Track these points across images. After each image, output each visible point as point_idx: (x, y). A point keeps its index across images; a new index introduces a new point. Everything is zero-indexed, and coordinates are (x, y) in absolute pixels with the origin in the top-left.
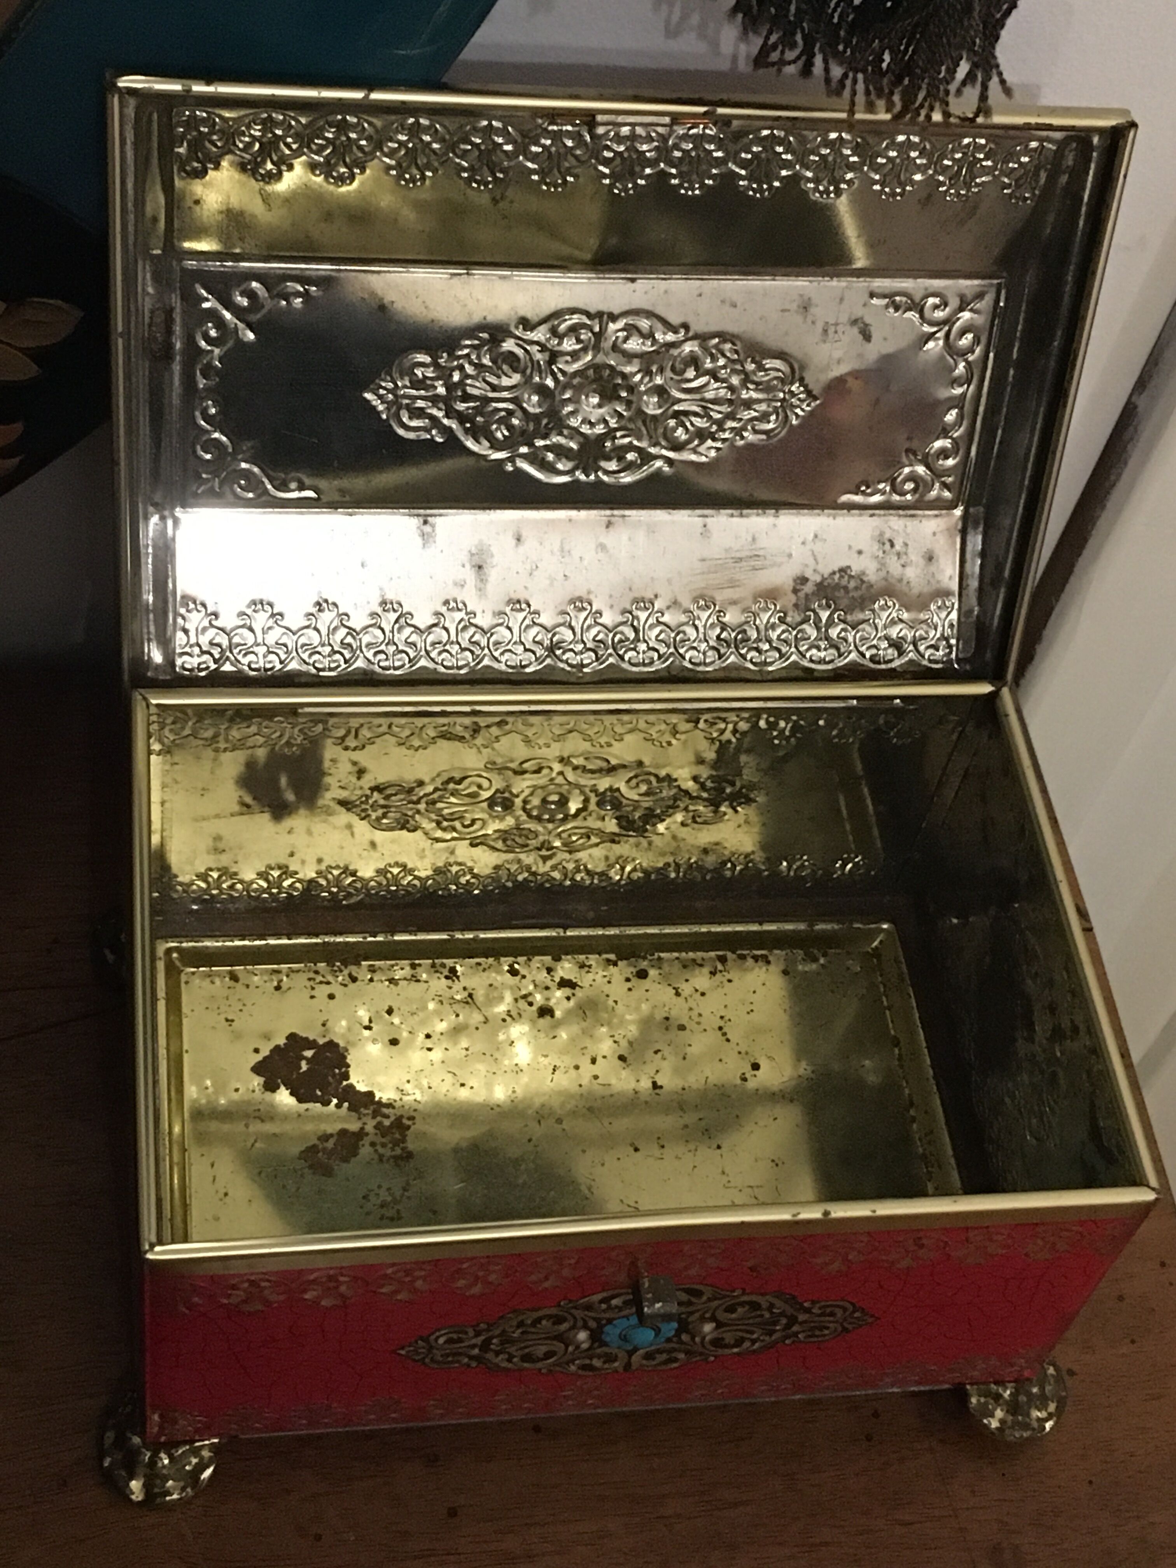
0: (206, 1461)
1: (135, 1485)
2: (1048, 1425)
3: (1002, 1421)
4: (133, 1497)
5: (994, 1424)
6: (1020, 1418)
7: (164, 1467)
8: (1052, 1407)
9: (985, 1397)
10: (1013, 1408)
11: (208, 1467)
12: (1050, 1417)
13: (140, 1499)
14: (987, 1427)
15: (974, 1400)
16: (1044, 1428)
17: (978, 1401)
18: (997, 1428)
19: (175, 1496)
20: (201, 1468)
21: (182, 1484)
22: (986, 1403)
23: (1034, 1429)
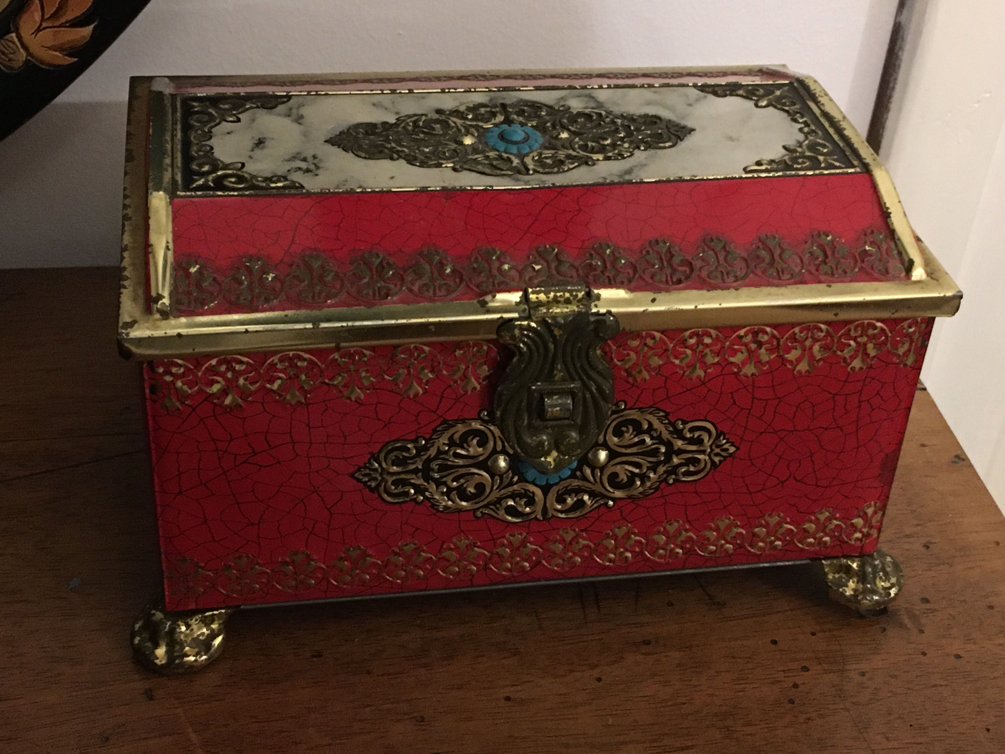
0: (216, 631)
1: (161, 651)
2: (893, 592)
3: (855, 590)
4: (157, 661)
5: (849, 592)
6: (869, 586)
7: (181, 633)
8: (893, 580)
9: (838, 573)
10: (862, 577)
11: (218, 636)
12: (893, 586)
13: (163, 662)
14: (843, 594)
15: (830, 577)
16: (890, 594)
17: (834, 577)
18: (851, 595)
19: (192, 658)
20: (213, 636)
21: (196, 650)
22: (841, 578)
23: (881, 594)
